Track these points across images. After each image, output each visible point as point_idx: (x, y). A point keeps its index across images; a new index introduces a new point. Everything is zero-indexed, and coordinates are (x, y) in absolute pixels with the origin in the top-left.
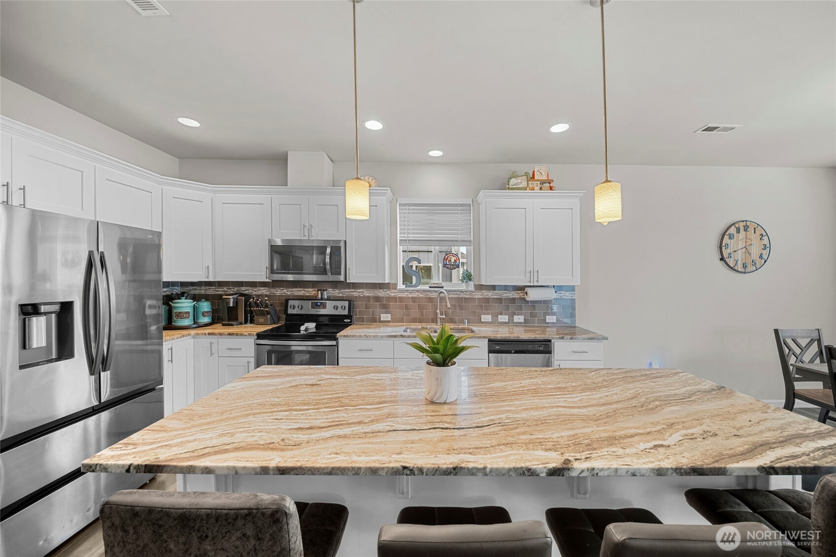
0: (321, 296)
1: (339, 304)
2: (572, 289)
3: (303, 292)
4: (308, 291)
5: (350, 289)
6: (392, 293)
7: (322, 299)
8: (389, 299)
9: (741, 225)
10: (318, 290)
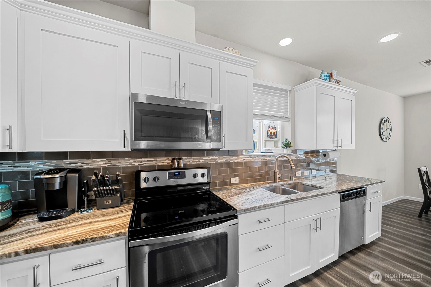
0: (178, 165)
1: (199, 172)
3: (155, 162)
6: (239, 159)
7: (178, 168)
9: (386, 119)
10: (174, 159)
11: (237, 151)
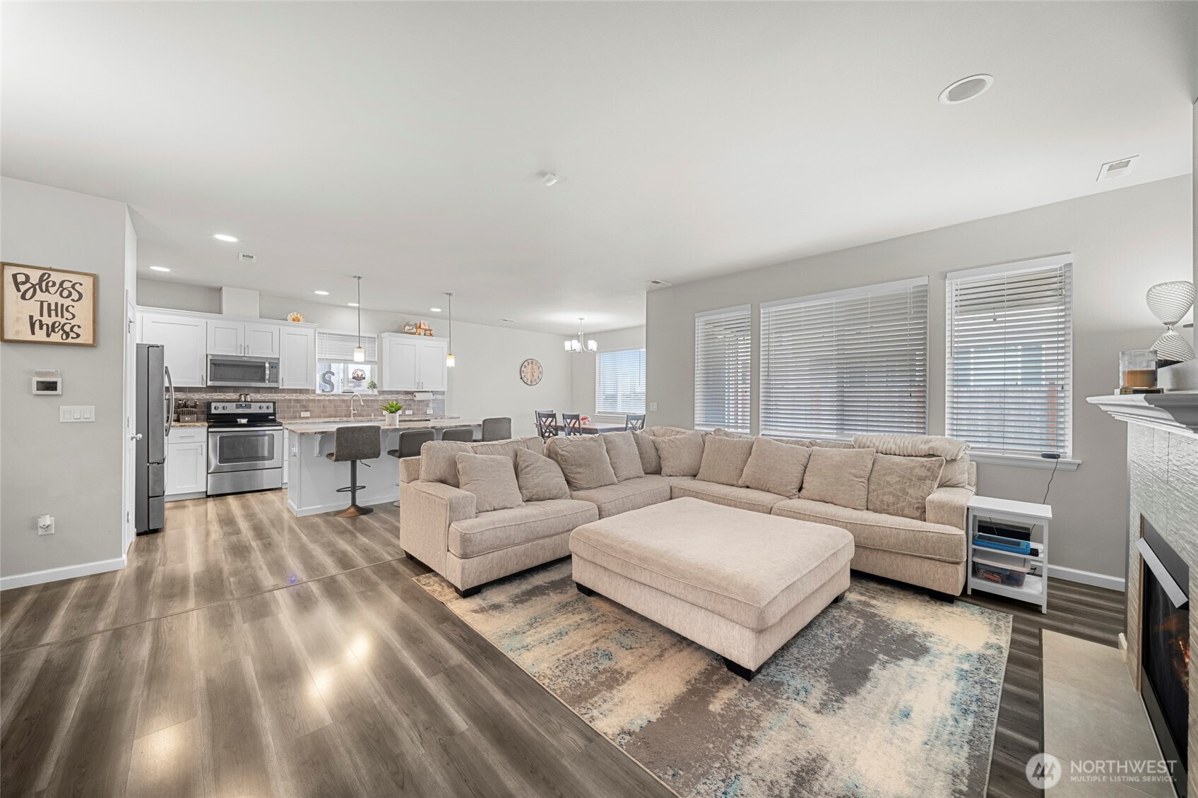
0: (245, 399)
1: (264, 405)
2: (443, 393)
3: (224, 396)
4: (228, 396)
5: (272, 393)
6: (310, 397)
7: (245, 401)
8: (309, 400)
9: (530, 361)
10: (241, 395)
11: (308, 390)
